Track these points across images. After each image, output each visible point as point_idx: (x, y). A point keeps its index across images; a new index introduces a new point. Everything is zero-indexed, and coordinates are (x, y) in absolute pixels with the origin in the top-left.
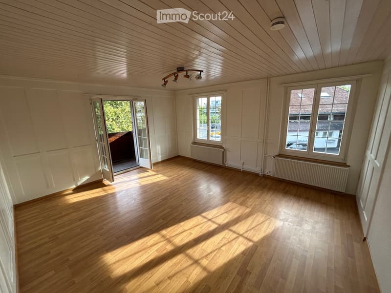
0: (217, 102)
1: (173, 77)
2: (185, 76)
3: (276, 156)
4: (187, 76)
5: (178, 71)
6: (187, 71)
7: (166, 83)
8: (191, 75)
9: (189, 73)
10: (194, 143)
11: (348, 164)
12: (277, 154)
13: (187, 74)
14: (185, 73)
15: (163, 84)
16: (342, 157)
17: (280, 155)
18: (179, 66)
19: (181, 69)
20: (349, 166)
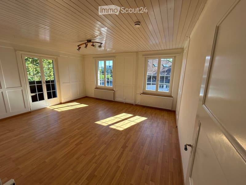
0: (110, 67)
1: (85, 45)
2: (92, 45)
3: (142, 94)
4: (93, 45)
5: (88, 42)
6: (93, 42)
7: (80, 48)
8: (95, 45)
9: (94, 44)
10: (97, 88)
11: (172, 96)
12: (142, 93)
13: (93, 44)
14: (92, 44)
15: (78, 49)
16: (170, 93)
17: (144, 93)
18: (88, 39)
19: (89, 41)
20: (172, 97)
